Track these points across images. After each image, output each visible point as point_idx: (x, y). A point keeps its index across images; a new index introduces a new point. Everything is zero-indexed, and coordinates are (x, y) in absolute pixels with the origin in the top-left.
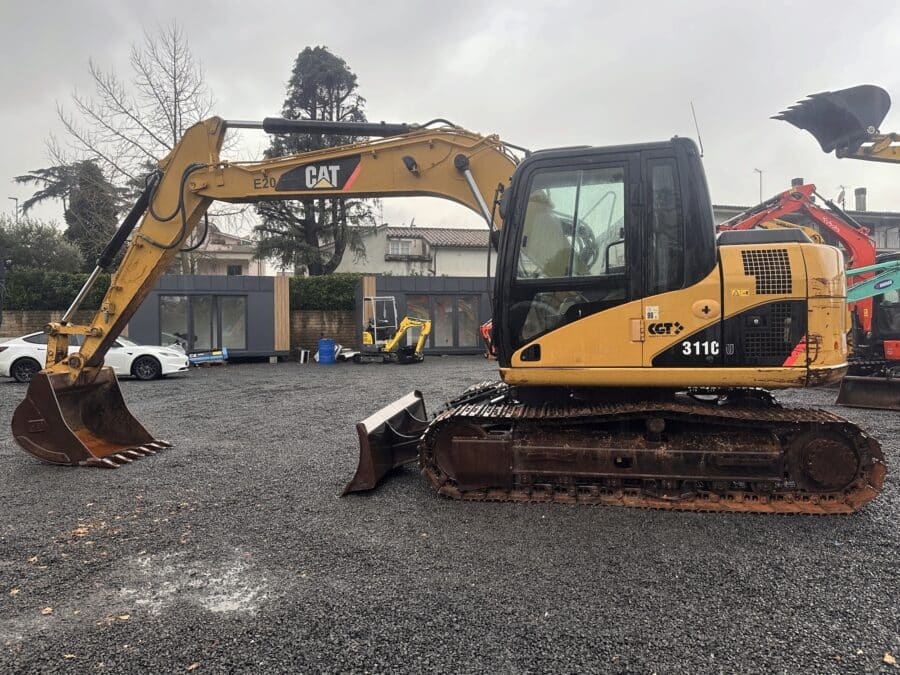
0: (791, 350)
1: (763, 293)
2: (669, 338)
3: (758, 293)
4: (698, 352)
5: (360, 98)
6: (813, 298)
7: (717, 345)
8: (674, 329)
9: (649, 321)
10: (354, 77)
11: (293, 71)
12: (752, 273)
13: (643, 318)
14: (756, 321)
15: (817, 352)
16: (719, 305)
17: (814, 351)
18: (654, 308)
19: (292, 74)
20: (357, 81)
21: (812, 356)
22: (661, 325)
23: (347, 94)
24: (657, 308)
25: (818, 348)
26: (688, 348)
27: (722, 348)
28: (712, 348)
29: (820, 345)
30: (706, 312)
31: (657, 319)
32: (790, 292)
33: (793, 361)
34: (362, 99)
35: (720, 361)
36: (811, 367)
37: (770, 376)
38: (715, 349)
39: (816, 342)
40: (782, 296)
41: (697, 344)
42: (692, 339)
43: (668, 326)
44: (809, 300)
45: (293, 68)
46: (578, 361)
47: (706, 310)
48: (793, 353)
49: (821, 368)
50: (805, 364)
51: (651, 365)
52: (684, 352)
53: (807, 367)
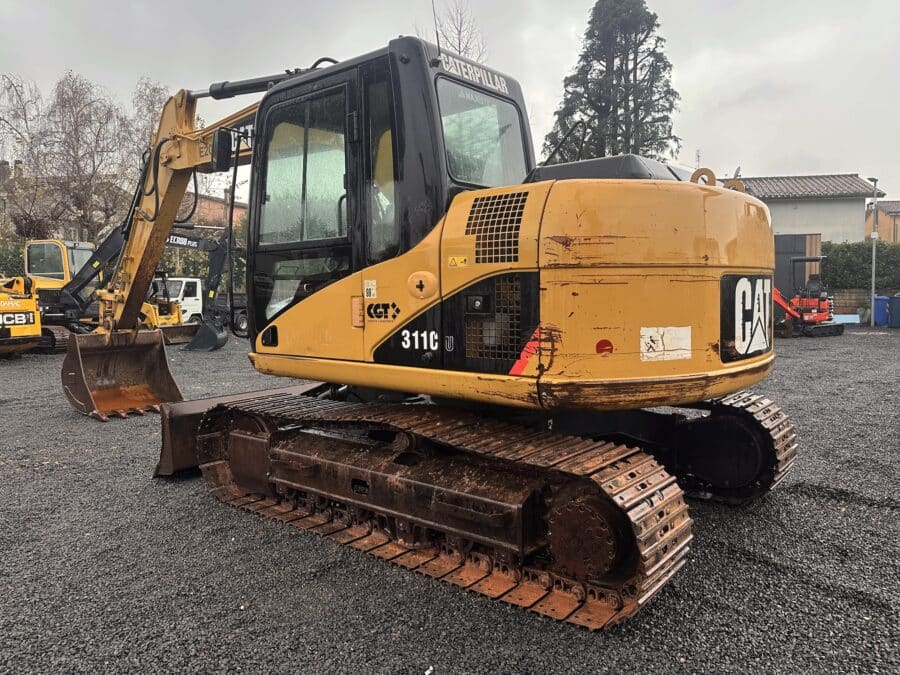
0: (521, 349)
1: (484, 261)
2: (387, 324)
3: (477, 261)
4: (417, 347)
5: (659, 39)
6: (545, 268)
7: (436, 337)
8: (391, 311)
9: (369, 300)
10: (655, 17)
11: (589, 23)
12: (474, 232)
13: (363, 296)
14: (478, 303)
15: (552, 355)
16: (436, 280)
17: (549, 353)
18: (371, 283)
19: (588, 26)
20: (658, 21)
21: (545, 362)
22: (378, 306)
23: (646, 37)
24: (374, 282)
25: (553, 350)
26: (406, 339)
27: (441, 341)
28: (431, 340)
29: (557, 345)
30: (421, 290)
31: (374, 298)
32: (516, 259)
33: (523, 368)
34: (662, 40)
35: (439, 361)
36: (543, 380)
37: (493, 387)
38: (435, 341)
39: (550, 339)
40: (507, 265)
41: (416, 334)
42: (411, 327)
43: (386, 307)
44: (542, 273)
45: (589, 20)
46: (309, 349)
47: (421, 286)
48: (523, 354)
49: (555, 382)
50: (537, 373)
51: (372, 360)
52: (403, 343)
53: (538, 377)
